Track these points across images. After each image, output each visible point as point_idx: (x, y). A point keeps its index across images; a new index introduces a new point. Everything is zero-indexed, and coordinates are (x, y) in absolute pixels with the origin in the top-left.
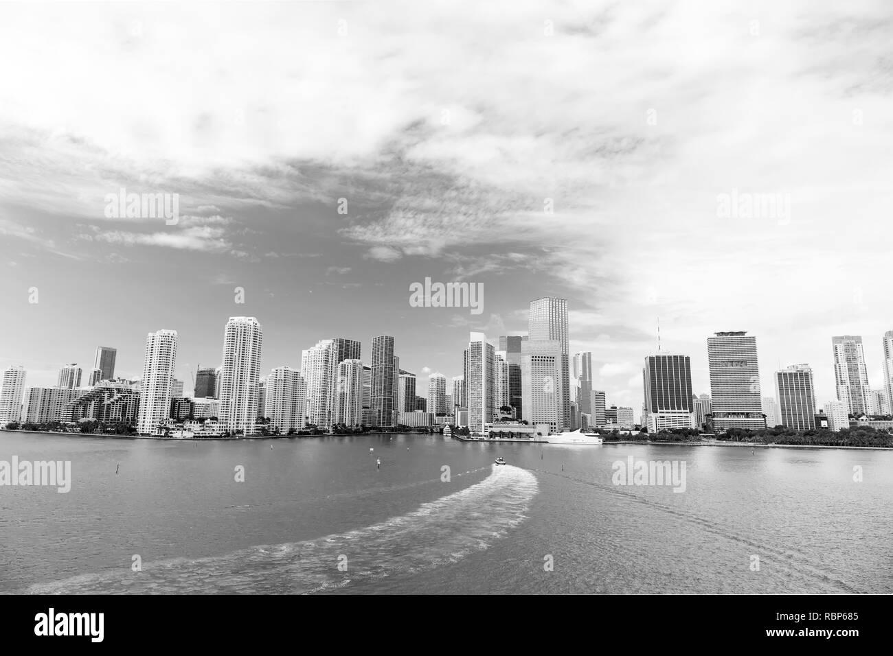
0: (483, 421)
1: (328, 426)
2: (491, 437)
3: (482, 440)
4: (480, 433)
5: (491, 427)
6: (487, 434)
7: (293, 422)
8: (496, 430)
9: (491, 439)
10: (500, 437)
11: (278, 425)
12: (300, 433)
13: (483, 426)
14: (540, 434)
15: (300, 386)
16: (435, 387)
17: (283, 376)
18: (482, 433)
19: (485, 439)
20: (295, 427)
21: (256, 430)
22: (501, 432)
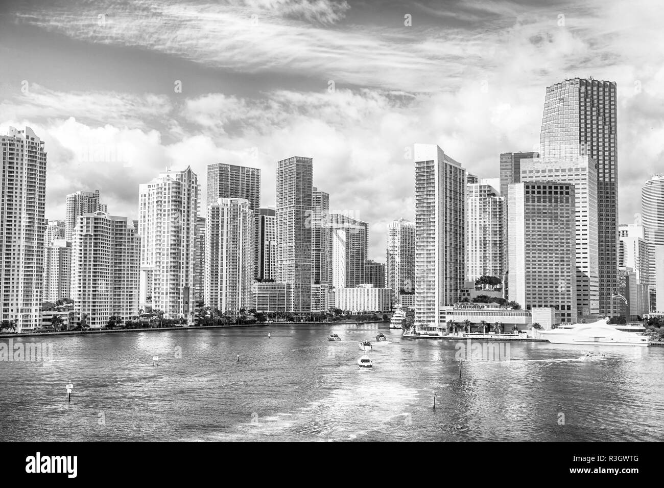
0: (436, 303)
1: (186, 312)
2: (451, 330)
3: (436, 338)
4: (431, 325)
5: (449, 313)
6: (444, 325)
7: (116, 307)
8: (460, 319)
9: (451, 335)
10: (466, 330)
11: (86, 312)
12: (129, 325)
13: (437, 311)
14: (537, 326)
15: (126, 244)
16: (398, 244)
17: (91, 229)
18: (435, 324)
19: (441, 334)
20: (121, 316)
21: (44, 320)
22: (467, 322)
